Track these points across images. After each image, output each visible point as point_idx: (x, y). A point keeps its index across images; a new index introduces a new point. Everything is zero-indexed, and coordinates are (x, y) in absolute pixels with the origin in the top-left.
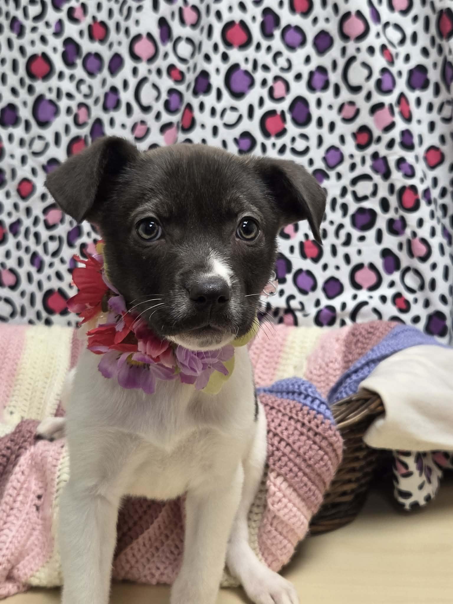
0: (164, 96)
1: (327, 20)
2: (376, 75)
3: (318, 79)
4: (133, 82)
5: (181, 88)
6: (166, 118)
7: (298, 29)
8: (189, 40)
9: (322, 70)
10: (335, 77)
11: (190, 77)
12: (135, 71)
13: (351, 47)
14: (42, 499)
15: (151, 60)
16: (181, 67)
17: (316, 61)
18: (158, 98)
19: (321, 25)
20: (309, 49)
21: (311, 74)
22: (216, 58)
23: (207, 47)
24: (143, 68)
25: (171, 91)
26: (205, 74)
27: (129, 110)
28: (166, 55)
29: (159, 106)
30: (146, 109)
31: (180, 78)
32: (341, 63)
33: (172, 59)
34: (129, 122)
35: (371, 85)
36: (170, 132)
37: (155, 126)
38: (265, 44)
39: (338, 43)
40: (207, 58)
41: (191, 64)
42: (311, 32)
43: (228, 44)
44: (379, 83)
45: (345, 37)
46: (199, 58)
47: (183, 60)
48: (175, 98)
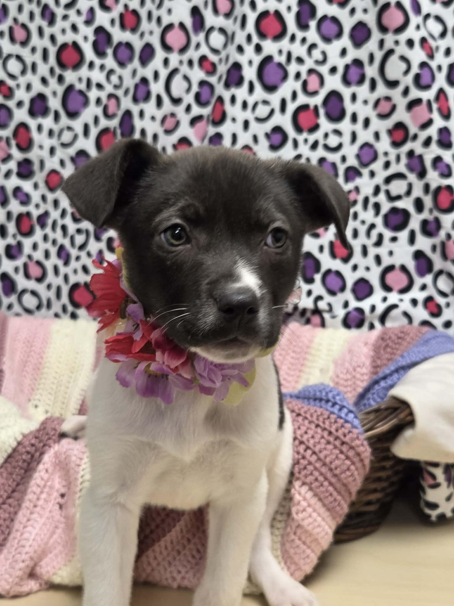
0: (195, 88)
1: (365, 11)
2: (415, 69)
3: (354, 73)
4: (164, 74)
5: (213, 80)
6: (196, 110)
7: (335, 20)
8: (222, 31)
9: (358, 63)
10: (371, 71)
11: (222, 69)
12: (166, 62)
13: (390, 39)
14: (66, 498)
15: (183, 50)
16: (213, 58)
17: (353, 54)
18: (188, 90)
19: (359, 16)
20: (345, 41)
21: (347, 67)
22: (249, 50)
23: (240, 38)
24: (174, 59)
25: (202, 83)
26: (237, 66)
27: (159, 102)
28: (198, 46)
29: (189, 99)
30: (176, 101)
31: (212, 69)
32: (379, 56)
33: (204, 50)
34: (159, 114)
35: (409, 80)
36: (200, 125)
37: (185, 119)
38: (300, 35)
39: (376, 35)
40: (240, 49)
41: (223, 55)
42: (348, 23)
43: (262, 35)
44: (417, 78)
45: (383, 29)
46: (232, 49)
47: (215, 51)
48: (206, 91)
